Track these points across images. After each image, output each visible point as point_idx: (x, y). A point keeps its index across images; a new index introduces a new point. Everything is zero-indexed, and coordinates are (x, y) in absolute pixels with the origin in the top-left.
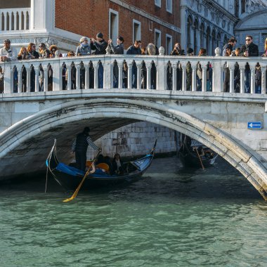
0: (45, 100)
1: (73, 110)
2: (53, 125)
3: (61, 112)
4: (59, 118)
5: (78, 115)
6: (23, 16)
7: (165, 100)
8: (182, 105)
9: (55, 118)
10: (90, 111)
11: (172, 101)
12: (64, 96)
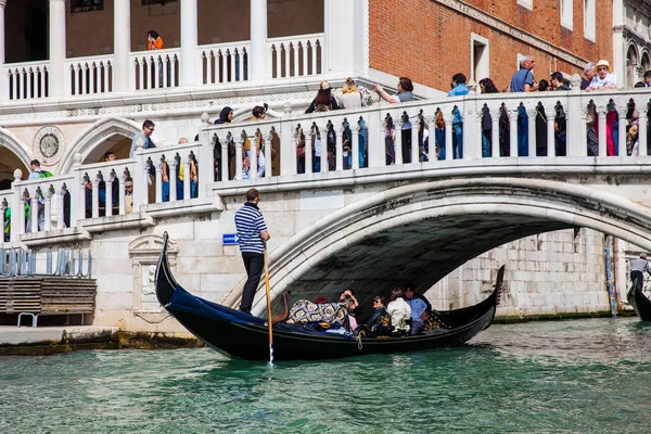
0: (355, 185)
1: (406, 202)
2: (370, 231)
3: (385, 207)
4: (380, 217)
5: (416, 211)
6: (301, 50)
7: (584, 177)
8: (618, 184)
9: (374, 218)
10: (439, 202)
11: (599, 177)
12: (389, 177)
